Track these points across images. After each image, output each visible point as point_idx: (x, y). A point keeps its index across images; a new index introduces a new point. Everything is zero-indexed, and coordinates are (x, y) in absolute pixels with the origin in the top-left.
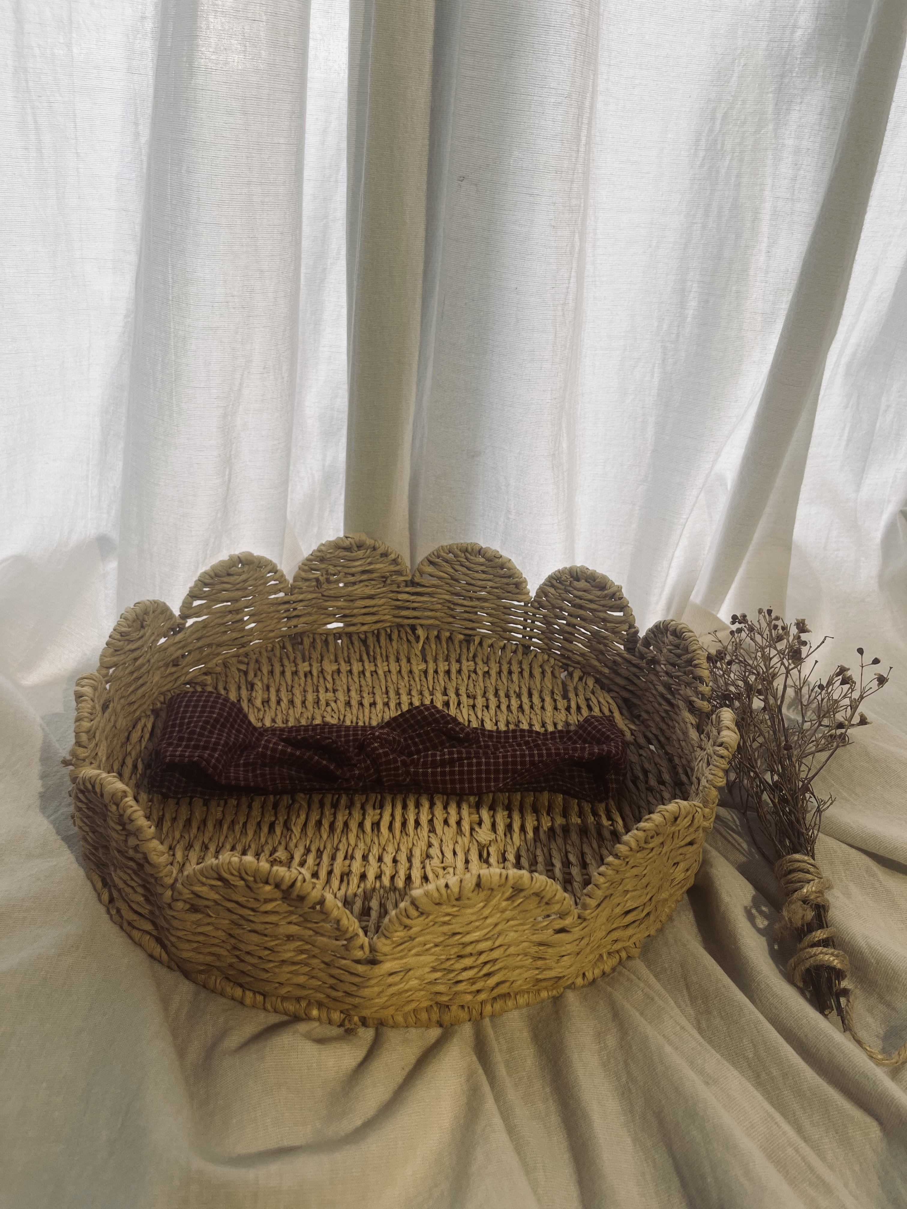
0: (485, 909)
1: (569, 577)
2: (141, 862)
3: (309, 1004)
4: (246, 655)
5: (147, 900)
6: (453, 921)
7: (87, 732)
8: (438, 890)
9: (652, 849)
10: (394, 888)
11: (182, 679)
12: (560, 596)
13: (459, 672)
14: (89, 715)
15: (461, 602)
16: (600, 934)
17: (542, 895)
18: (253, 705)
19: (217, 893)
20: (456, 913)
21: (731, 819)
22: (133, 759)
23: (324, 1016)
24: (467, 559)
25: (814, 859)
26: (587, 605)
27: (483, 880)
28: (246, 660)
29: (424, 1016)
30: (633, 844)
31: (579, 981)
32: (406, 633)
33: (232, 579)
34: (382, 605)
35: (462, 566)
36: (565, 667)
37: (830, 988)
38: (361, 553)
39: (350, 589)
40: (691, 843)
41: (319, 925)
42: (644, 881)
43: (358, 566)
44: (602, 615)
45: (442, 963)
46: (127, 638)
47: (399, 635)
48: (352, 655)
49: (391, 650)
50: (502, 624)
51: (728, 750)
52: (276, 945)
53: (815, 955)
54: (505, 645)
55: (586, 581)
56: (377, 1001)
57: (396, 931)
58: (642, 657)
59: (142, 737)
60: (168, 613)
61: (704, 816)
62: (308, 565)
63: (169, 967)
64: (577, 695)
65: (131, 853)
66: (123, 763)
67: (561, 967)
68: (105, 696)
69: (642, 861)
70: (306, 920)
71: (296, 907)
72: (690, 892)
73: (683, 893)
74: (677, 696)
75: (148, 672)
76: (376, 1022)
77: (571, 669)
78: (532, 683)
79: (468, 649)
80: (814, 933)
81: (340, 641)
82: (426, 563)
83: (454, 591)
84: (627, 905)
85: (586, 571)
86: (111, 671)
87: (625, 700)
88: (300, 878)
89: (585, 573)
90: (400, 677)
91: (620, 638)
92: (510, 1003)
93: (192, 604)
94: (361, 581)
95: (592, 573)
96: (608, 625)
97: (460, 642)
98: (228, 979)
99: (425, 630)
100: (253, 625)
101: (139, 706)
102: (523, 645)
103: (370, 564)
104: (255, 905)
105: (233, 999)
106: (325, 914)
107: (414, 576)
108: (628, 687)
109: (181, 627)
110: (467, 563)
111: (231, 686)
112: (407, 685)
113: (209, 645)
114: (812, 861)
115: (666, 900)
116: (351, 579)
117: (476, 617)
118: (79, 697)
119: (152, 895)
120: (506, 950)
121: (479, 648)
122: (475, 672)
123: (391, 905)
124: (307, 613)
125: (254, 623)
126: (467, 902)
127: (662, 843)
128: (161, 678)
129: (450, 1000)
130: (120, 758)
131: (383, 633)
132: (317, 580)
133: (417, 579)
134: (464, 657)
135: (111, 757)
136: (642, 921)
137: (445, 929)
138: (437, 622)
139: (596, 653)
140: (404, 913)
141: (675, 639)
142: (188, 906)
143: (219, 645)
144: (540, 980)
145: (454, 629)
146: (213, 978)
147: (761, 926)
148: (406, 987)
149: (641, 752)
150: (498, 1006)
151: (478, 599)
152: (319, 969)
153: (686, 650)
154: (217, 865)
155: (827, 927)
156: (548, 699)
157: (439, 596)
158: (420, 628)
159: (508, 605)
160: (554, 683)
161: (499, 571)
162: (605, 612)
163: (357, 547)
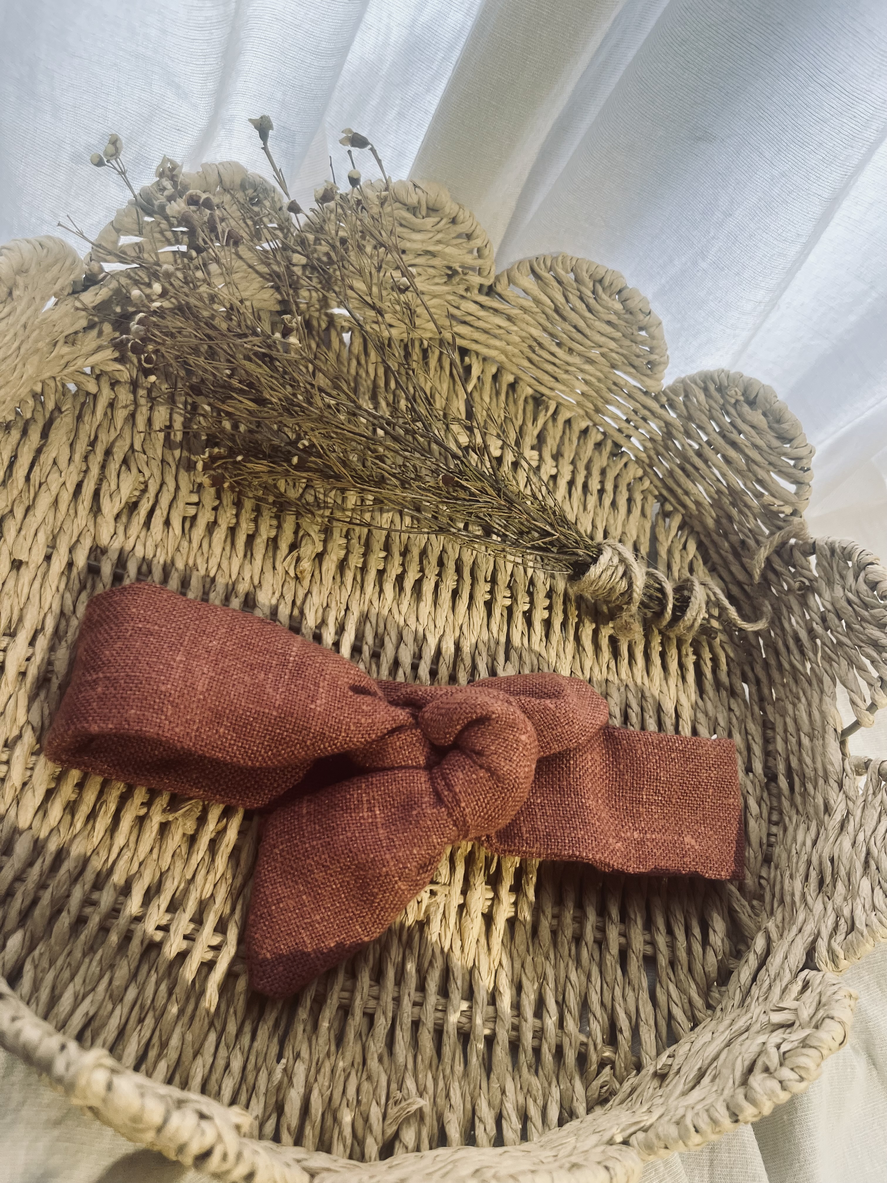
1: (740, 393)
11: (80, 362)
12: (710, 411)
15: (553, 348)
24: (593, 292)
26: (747, 451)
32: (452, 359)
35: (581, 298)
36: (662, 500)
38: (430, 221)
43: (418, 242)
44: (761, 474)
47: (440, 360)
50: (599, 401)
54: (588, 427)
55: (765, 414)
77: (668, 507)
79: (535, 420)
82: (525, 270)
83: (551, 329)
85: (774, 400)
89: (770, 403)
95: (780, 410)
97: (525, 400)
99: (481, 363)
102: (614, 442)
103: (439, 242)
107: (497, 278)
108: (746, 587)
110: (592, 301)
117: (565, 376)
121: (550, 425)
133: (499, 288)
134: (528, 440)
138: (502, 358)
139: (721, 513)
145: (522, 375)
151: (580, 354)
157: (524, 326)
158: (474, 358)
159: (623, 383)
160: (641, 528)
161: (636, 333)
162: (768, 471)
163: (428, 208)
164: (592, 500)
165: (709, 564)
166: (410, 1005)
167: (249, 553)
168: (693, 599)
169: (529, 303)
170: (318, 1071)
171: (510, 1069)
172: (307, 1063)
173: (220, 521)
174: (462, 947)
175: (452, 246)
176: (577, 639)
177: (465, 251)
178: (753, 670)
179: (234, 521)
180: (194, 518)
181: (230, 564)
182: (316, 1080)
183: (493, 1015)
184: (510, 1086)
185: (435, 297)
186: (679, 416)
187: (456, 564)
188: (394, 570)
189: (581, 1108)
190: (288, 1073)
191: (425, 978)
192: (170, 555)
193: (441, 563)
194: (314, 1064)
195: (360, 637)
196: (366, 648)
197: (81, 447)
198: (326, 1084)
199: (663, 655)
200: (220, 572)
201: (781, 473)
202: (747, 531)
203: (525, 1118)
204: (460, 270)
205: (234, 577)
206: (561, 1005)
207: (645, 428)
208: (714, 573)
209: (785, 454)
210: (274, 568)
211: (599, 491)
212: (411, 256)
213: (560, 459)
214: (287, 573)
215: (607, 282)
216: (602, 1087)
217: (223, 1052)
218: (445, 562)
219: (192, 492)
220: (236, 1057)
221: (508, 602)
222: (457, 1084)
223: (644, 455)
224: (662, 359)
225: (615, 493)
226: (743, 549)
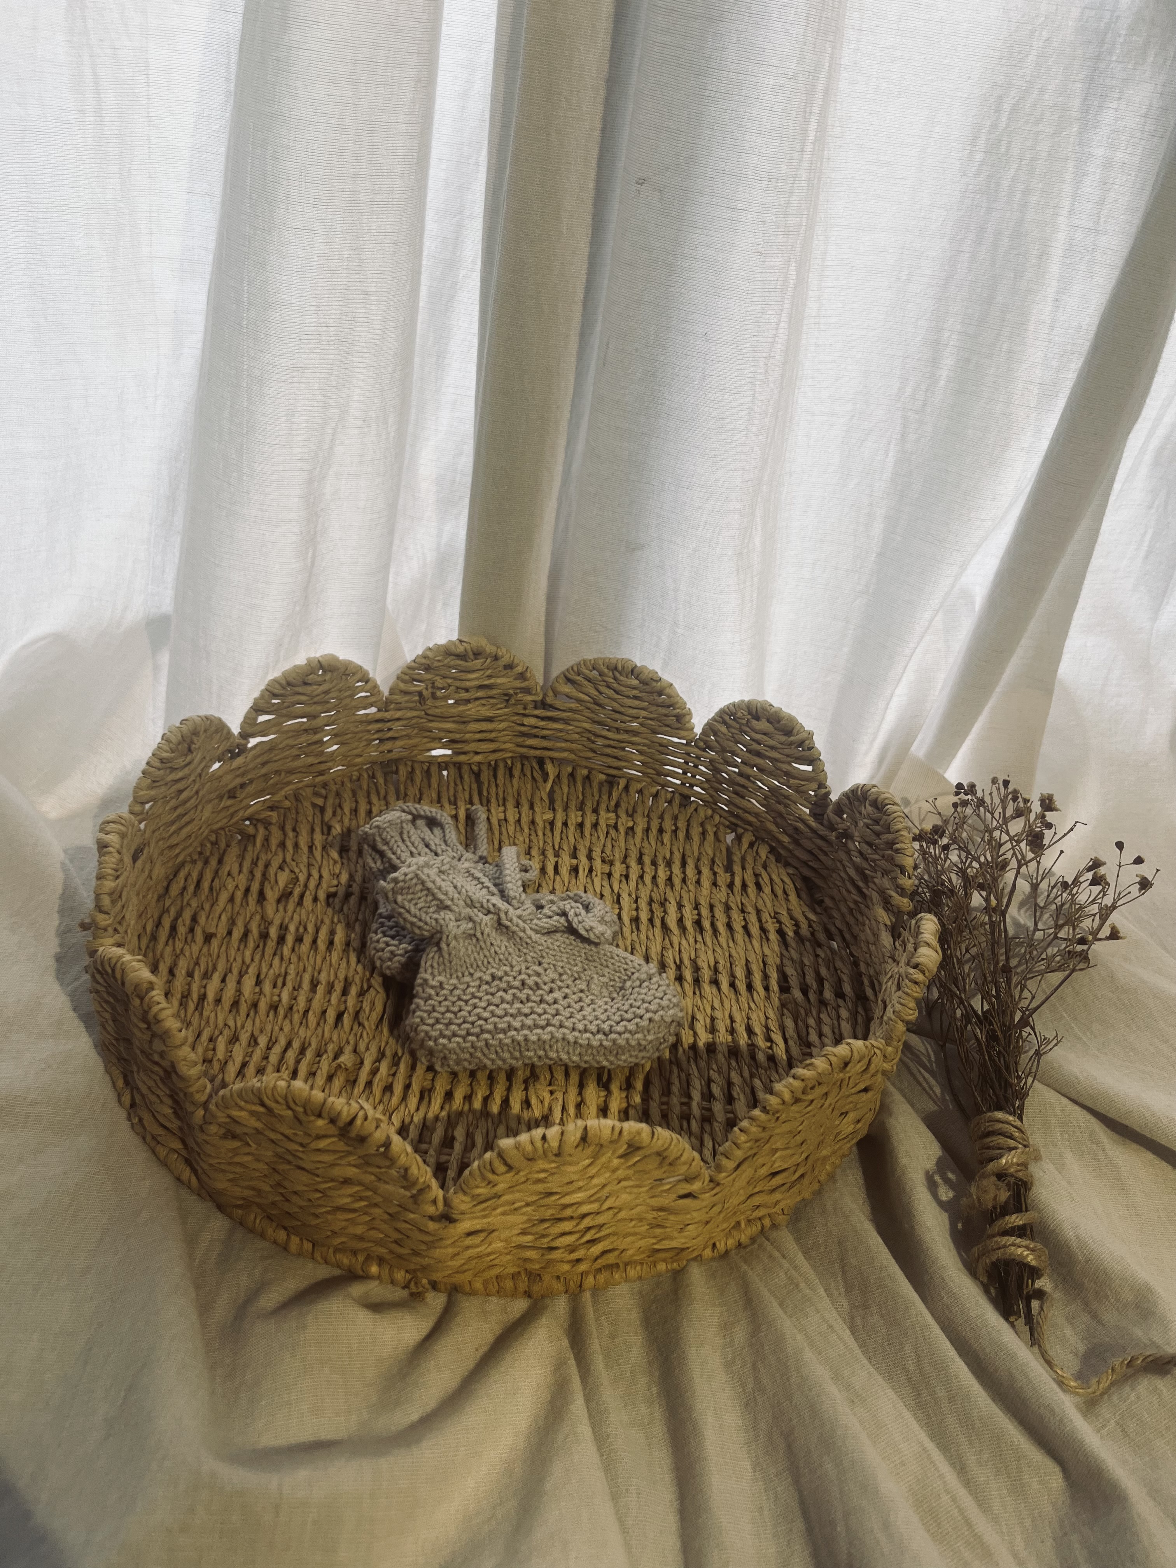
0: (590, 1168)
1: (746, 713)
2: (169, 1069)
3: (368, 1258)
4: (325, 785)
5: (175, 1113)
6: (550, 1178)
7: (110, 894)
8: (532, 1143)
9: (812, 1101)
10: (485, 1113)
11: (241, 814)
12: (733, 737)
13: (595, 825)
14: (113, 872)
15: (605, 733)
16: (735, 1201)
17: (665, 1154)
18: (328, 855)
19: (259, 1119)
20: (554, 1171)
21: (924, 1052)
22: (172, 918)
23: (385, 1272)
24: (615, 679)
25: (1021, 1120)
26: (766, 753)
27: (590, 1134)
28: (323, 792)
29: (509, 1284)
30: (787, 1096)
31: (708, 1253)
32: (532, 768)
33: (308, 690)
34: (503, 730)
35: (608, 687)
36: (733, 827)
37: (1020, 1287)
38: (478, 663)
39: (462, 708)
40: (866, 1090)
41: (383, 1170)
42: (799, 1139)
43: (474, 679)
44: (785, 767)
45: (534, 1225)
46: (170, 765)
47: (522, 770)
48: (460, 795)
49: (510, 791)
50: (657, 767)
51: (924, 974)
52: (329, 1188)
53: (1005, 1246)
54: (658, 791)
55: (768, 721)
56: (450, 1263)
57: (477, 1187)
58: (832, 827)
59: (184, 888)
60: (225, 732)
61: (885, 1056)
62: (408, 674)
63: (199, 1195)
64: (743, 868)
65: (156, 1058)
66: (158, 924)
67: (686, 1237)
68: (138, 841)
69: (797, 1115)
70: (368, 1164)
71: (355, 1148)
72: (860, 1144)
73: (851, 1147)
74: (870, 884)
75: (196, 806)
76: (449, 1287)
77: (740, 831)
78: (688, 847)
79: (610, 794)
80: (1007, 1218)
81: (445, 773)
82: (562, 680)
83: (596, 718)
84: (775, 1166)
85: (769, 708)
86: (147, 806)
87: (805, 879)
88: (361, 1113)
89: (767, 711)
90: (518, 828)
91: (806, 799)
92: (617, 1276)
93: (257, 719)
94: (477, 699)
95: (776, 712)
96: (792, 781)
97: (601, 784)
98: (269, 1218)
99: (556, 766)
100: (335, 747)
101: (184, 850)
102: (680, 794)
103: (490, 677)
104: (306, 1141)
105: (275, 1242)
106: (391, 1160)
107: (545, 695)
108: (810, 863)
109: (243, 750)
110: (615, 685)
111: (302, 826)
112: (527, 841)
113: (277, 772)
114: (1018, 1123)
115: (825, 1158)
116: (464, 695)
117: (623, 753)
118: (102, 846)
119: (181, 1108)
120: (615, 1215)
121: (624, 795)
122: (616, 827)
123: (480, 1135)
124: (406, 736)
125: (337, 744)
126: (569, 1159)
127: (826, 1094)
128: (213, 813)
129: (542, 1268)
130: (156, 916)
131: (501, 765)
132: (420, 694)
133: (549, 700)
134: (603, 806)
135: (143, 916)
136: (793, 1185)
137: (540, 1187)
138: (573, 757)
139: (774, 815)
140: (488, 1167)
141: (875, 811)
142: (223, 1131)
143: (290, 772)
144: (658, 1251)
145: (593, 766)
146: (252, 1216)
147: (944, 1198)
148: (489, 1250)
149: (819, 952)
150: (601, 1278)
151: (627, 732)
152: (381, 1220)
153: (888, 829)
154: (259, 1089)
155: (1026, 1211)
156: (706, 871)
157: (576, 723)
159: (665, 741)
160: (717, 849)
161: (656, 698)
162: (790, 763)
163: (474, 654)
169: (574, 705)
175: (503, 676)
177: (512, 678)
186: (716, 752)
201: (797, 760)
202: (795, 818)
204: (513, 693)
207: (699, 774)
209: (792, 744)
211: (673, 830)
212: (473, 692)
213: (635, 815)
215: (620, 668)
223: (707, 797)
224: (685, 712)
225: (688, 830)
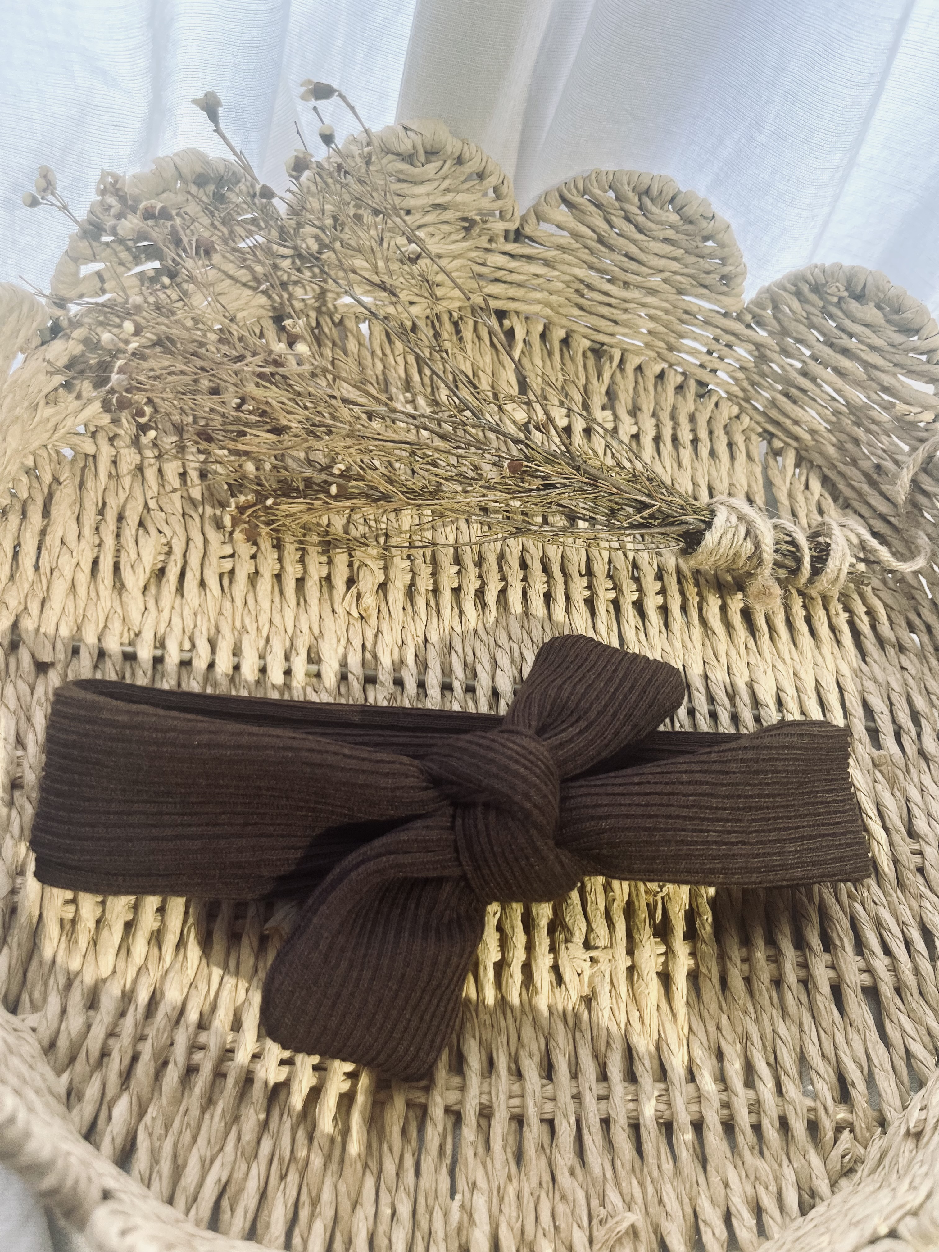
1: (842, 288)
12: (807, 318)
15: (607, 287)
24: (641, 208)
36: (768, 436)
38: (431, 168)
44: (887, 380)
54: (663, 372)
82: (555, 199)
85: (887, 286)
89: (883, 292)
93: (77, 271)
97: (585, 356)
99: (524, 323)
102: (697, 381)
107: (524, 219)
110: (641, 219)
121: (618, 375)
133: (528, 230)
134: (595, 398)
151: (642, 288)
158: (515, 318)
160: (751, 474)
163: (426, 152)
164: (686, 454)
165: (841, 500)
166: (594, 1101)
167: (302, 600)
168: (833, 546)
169: (566, 240)
170: (501, 1200)
171: (729, 1155)
172: (487, 1194)
173: (261, 570)
174: (641, 1017)
175: (464, 190)
176: (703, 621)
177: (480, 194)
178: (919, 615)
179: (278, 566)
180: (232, 572)
181: (283, 617)
182: (501, 1211)
183: (696, 1095)
184: (733, 1177)
185: (455, 257)
186: (771, 333)
187: (542, 563)
188: (471, 585)
189: (823, 1186)
190: (468, 1211)
191: (605, 1064)
192: (213, 622)
193: (524, 565)
194: (495, 1193)
195: (447, 671)
196: (456, 685)
197: (90, 517)
198: (514, 1214)
199: (808, 620)
200: (273, 628)
201: (911, 373)
202: (880, 452)
203: (758, 1211)
204: (478, 218)
205: (290, 632)
206: (775, 1066)
207: (732, 357)
208: (848, 511)
209: (914, 350)
210: (333, 611)
211: (692, 441)
212: (418, 216)
213: (638, 413)
214: (349, 614)
215: (655, 192)
216: (843, 1157)
217: (385, 1198)
218: (529, 562)
219: (223, 543)
220: (402, 1201)
221: (612, 595)
222: (669, 1186)
223: (736, 388)
224: (738, 269)
225: (711, 440)
226: (879, 474)
